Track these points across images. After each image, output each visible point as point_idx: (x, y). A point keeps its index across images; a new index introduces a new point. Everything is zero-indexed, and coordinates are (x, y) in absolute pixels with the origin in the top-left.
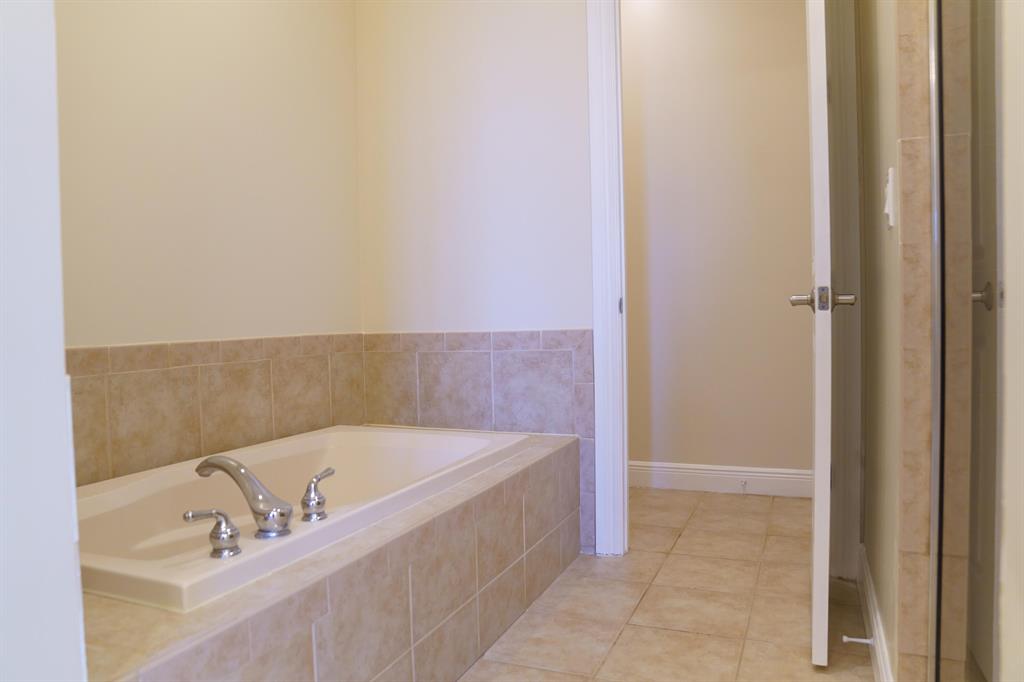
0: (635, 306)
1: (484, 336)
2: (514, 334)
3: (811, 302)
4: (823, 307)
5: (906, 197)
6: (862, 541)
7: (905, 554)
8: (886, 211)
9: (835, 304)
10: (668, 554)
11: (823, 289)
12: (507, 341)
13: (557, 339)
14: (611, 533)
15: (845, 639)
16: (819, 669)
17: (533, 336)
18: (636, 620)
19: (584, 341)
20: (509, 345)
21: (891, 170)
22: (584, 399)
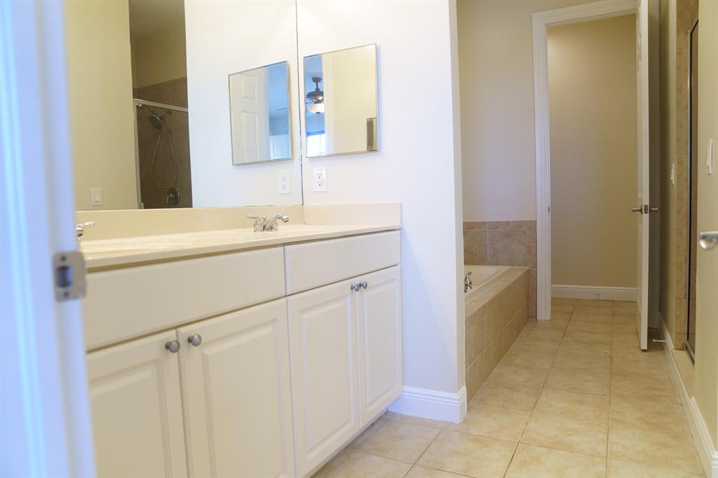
0: (556, 210)
1: (484, 223)
2: (498, 222)
3: (641, 211)
4: (646, 213)
5: (679, 177)
6: (660, 311)
7: (677, 298)
8: (672, 178)
9: (650, 211)
10: (569, 320)
11: (646, 206)
12: (496, 225)
13: (519, 225)
14: (544, 311)
15: (654, 341)
16: (644, 351)
17: (508, 223)
18: (564, 339)
19: (532, 225)
20: (496, 227)
21: (673, 165)
22: (532, 252)
